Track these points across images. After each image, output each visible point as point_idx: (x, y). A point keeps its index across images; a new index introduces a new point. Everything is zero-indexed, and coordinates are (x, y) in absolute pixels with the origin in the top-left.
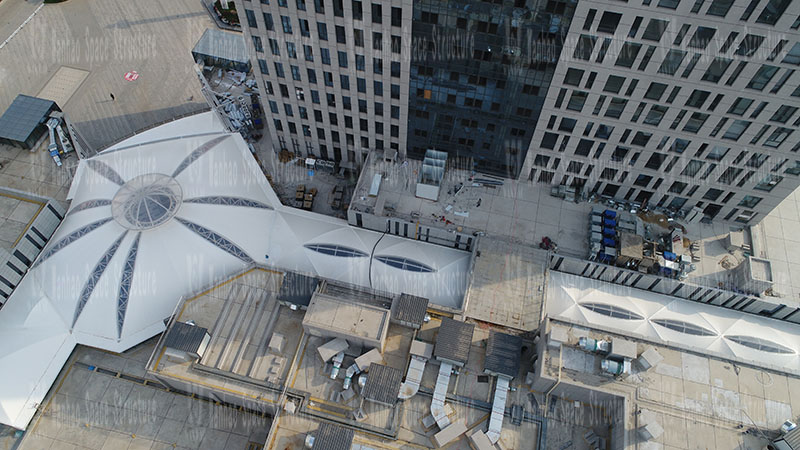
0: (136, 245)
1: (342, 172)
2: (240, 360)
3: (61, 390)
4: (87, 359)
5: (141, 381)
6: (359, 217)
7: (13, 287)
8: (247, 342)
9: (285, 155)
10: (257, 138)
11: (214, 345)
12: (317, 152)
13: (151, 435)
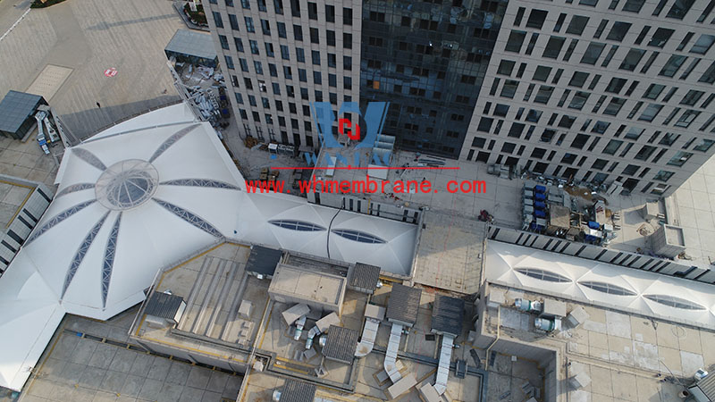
0: (117, 224)
1: (301, 155)
2: (213, 325)
3: (53, 355)
4: (75, 326)
5: (125, 345)
6: (317, 196)
7: (7, 263)
8: (219, 309)
9: (249, 141)
10: (225, 126)
11: (190, 311)
12: (279, 138)
13: (134, 394)
